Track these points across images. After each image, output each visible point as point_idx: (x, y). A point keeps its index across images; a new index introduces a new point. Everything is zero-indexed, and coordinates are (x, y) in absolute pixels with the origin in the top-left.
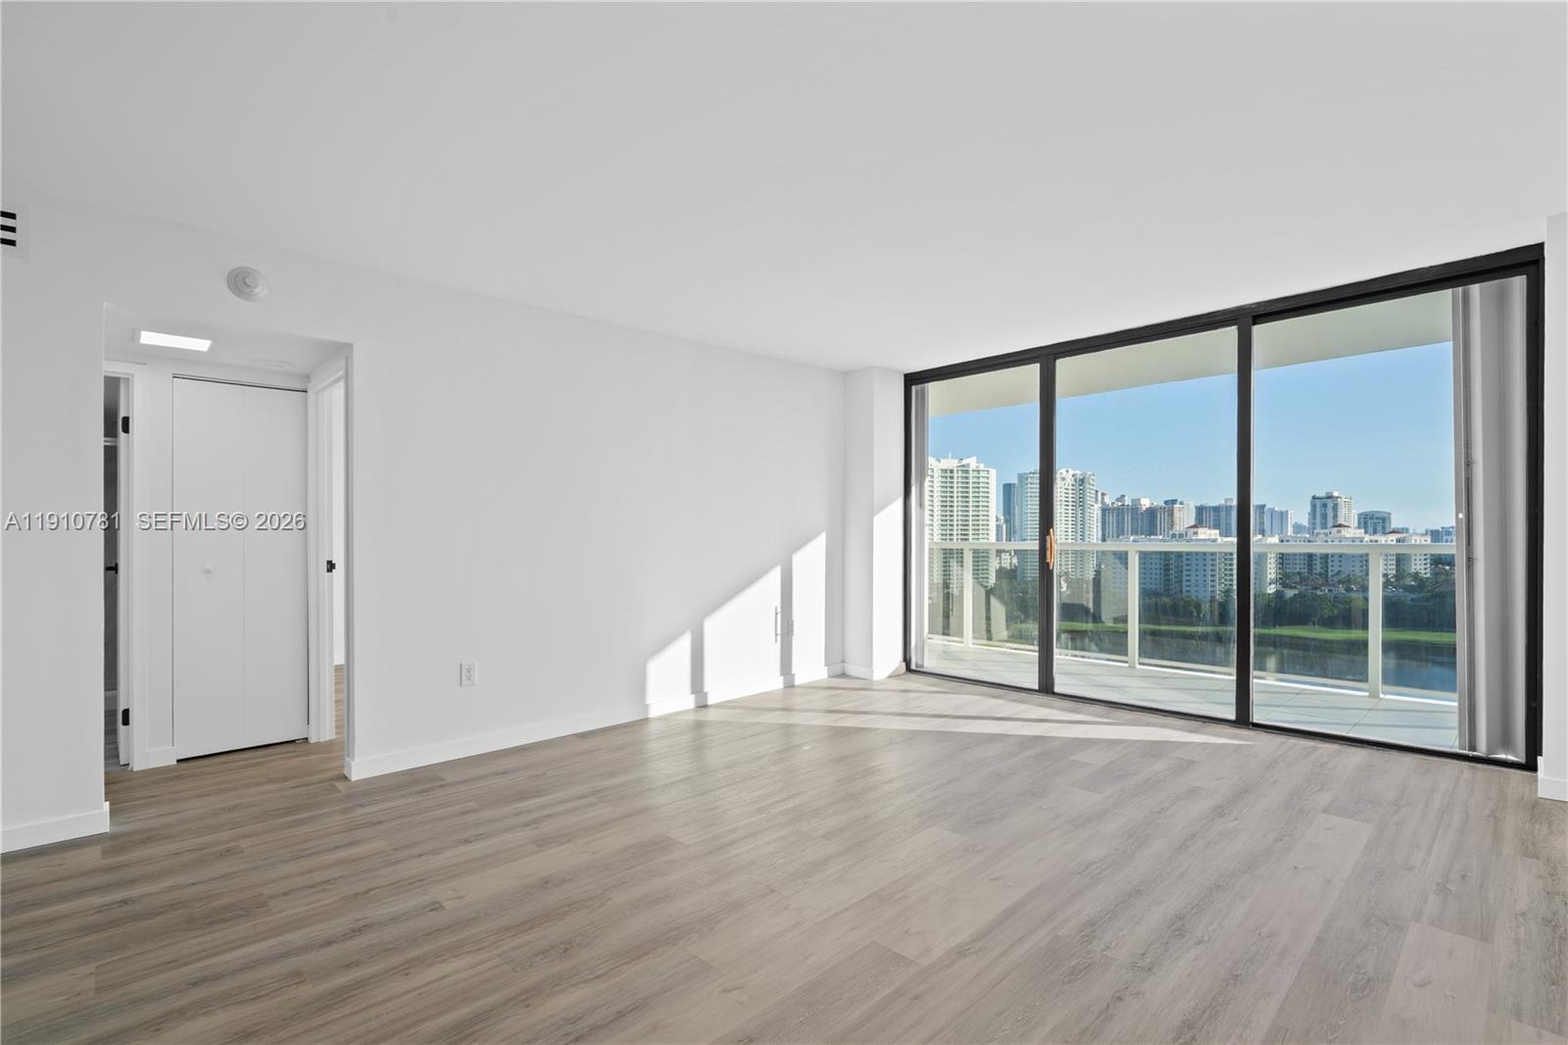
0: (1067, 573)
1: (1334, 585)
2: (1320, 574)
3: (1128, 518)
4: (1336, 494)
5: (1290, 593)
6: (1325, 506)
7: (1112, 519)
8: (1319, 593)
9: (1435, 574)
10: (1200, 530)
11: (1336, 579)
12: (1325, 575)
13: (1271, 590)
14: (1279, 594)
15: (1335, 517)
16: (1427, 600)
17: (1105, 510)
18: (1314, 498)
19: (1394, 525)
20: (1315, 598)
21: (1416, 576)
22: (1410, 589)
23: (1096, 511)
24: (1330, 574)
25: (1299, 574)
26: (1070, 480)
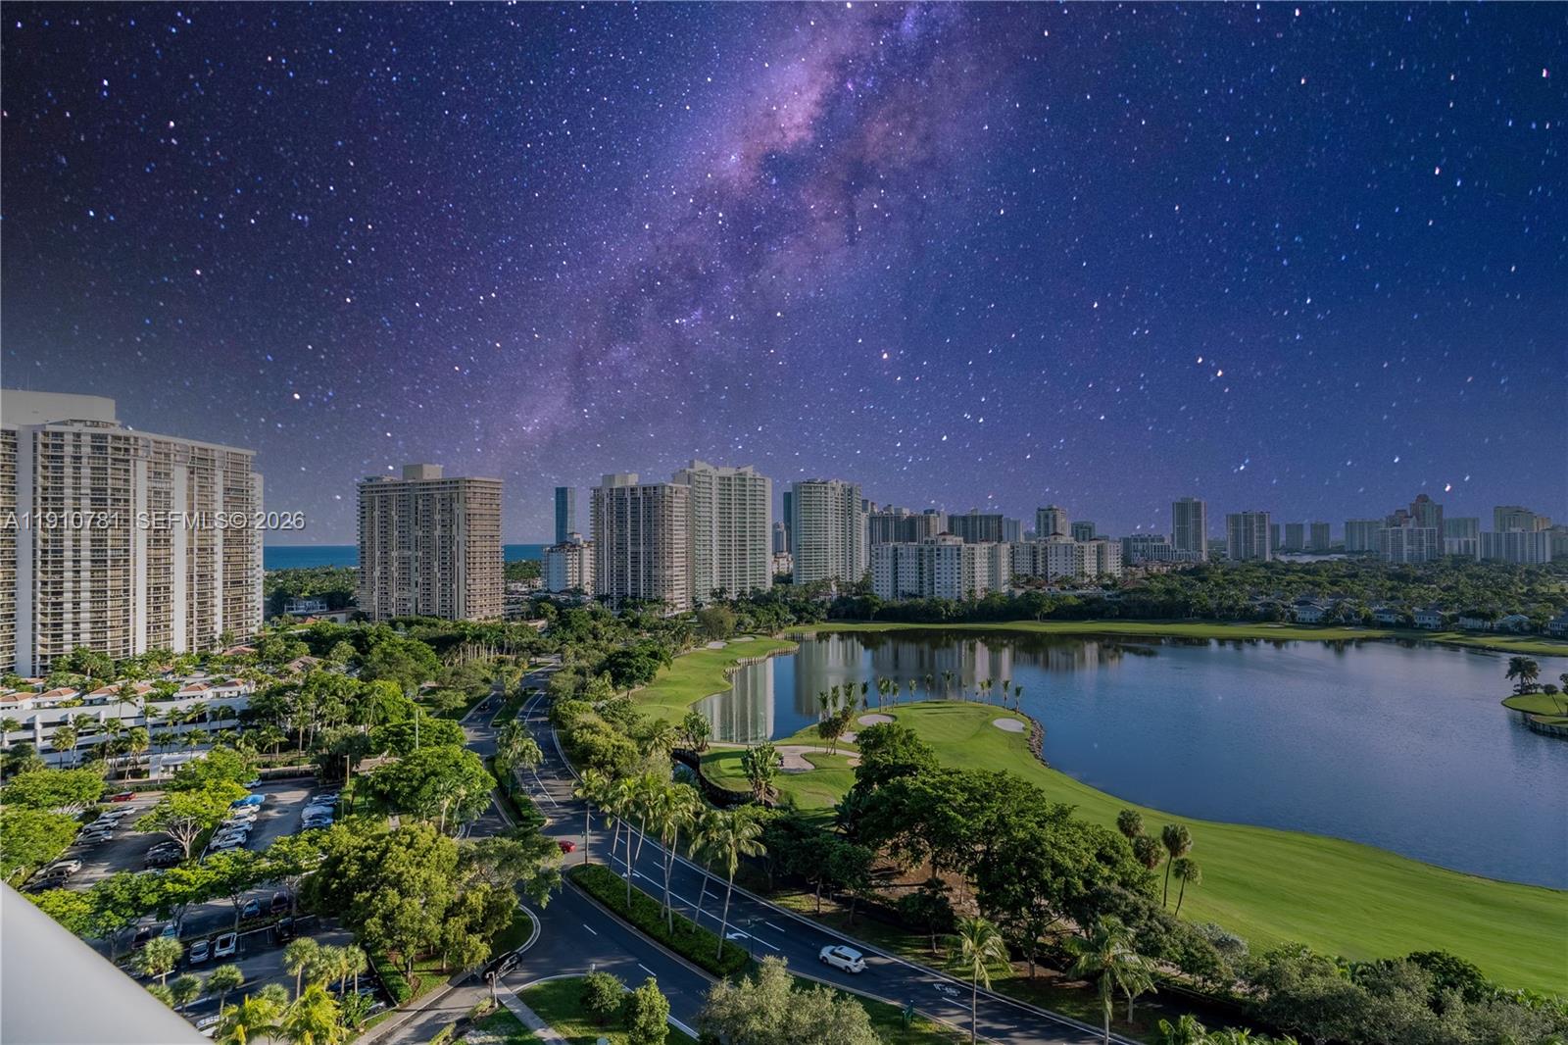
0: (837, 578)
1: (1051, 585)
2: (1042, 576)
3: (892, 525)
4: (1055, 507)
5: (1019, 592)
6: (1047, 517)
7: (878, 526)
8: (1041, 591)
9: (1125, 574)
10: (948, 537)
11: (1054, 580)
12: (1045, 576)
13: (1005, 589)
14: (1011, 594)
15: (1055, 526)
16: (1118, 596)
17: (872, 519)
18: (1039, 510)
19: (1097, 533)
20: (1038, 596)
21: (1110, 576)
22: (1106, 587)
23: (863, 519)
24: (1049, 575)
25: (1026, 575)
26: (839, 490)
